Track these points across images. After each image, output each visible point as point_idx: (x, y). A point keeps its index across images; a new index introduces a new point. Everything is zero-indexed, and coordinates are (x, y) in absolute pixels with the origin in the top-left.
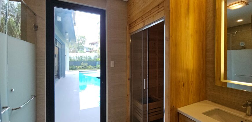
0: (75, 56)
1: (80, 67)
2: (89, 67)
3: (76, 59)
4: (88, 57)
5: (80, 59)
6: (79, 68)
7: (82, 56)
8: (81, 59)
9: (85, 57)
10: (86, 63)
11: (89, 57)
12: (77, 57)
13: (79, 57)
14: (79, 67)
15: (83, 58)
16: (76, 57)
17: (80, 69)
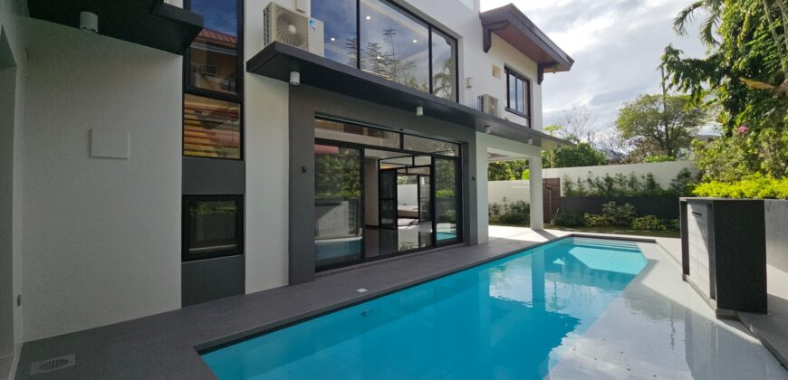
0: (586, 179)
1: (599, 218)
2: (637, 222)
3: (587, 187)
4: (640, 180)
5: (606, 188)
6: (594, 222)
7: (612, 176)
8: (610, 188)
9: (629, 179)
10: (627, 205)
11: (644, 182)
12: (593, 179)
13: (601, 180)
14: (595, 219)
15: (616, 186)
16: (589, 180)
17: (600, 225)
